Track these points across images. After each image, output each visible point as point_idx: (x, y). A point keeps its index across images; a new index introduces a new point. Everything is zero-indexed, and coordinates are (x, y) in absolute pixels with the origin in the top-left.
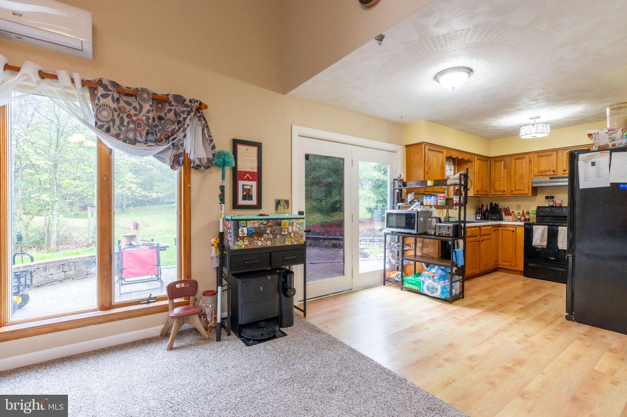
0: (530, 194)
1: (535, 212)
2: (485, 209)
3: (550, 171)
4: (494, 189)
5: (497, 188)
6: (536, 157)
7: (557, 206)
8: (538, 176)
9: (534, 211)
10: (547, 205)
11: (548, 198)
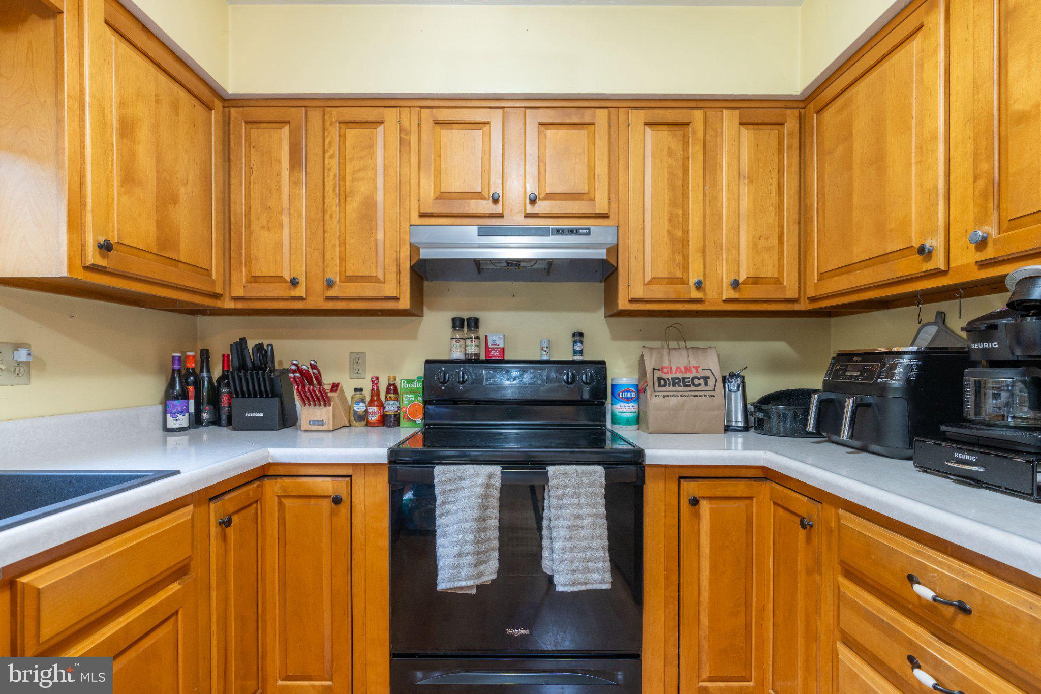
0: (405, 303)
1: (420, 386)
2: (217, 372)
3: (478, 196)
4: (249, 270)
5: (264, 268)
6: (427, 126)
7: (491, 357)
8: (435, 215)
9: (414, 381)
10: (458, 355)
11: (462, 327)
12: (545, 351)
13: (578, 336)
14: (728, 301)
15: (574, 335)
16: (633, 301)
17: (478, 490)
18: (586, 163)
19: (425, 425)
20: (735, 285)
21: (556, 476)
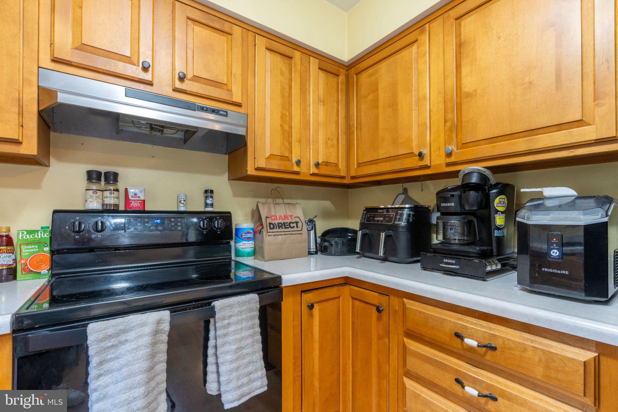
0: (30, 148)
1: (47, 236)
3: (126, 59)
7: (131, 208)
8: (73, 64)
9: (38, 231)
10: (94, 204)
11: (99, 179)
12: (183, 204)
13: (209, 193)
14: (313, 175)
15: (206, 192)
16: (258, 169)
17: (147, 340)
18: (225, 62)
19: (53, 275)
20: (317, 165)
21: (223, 308)
